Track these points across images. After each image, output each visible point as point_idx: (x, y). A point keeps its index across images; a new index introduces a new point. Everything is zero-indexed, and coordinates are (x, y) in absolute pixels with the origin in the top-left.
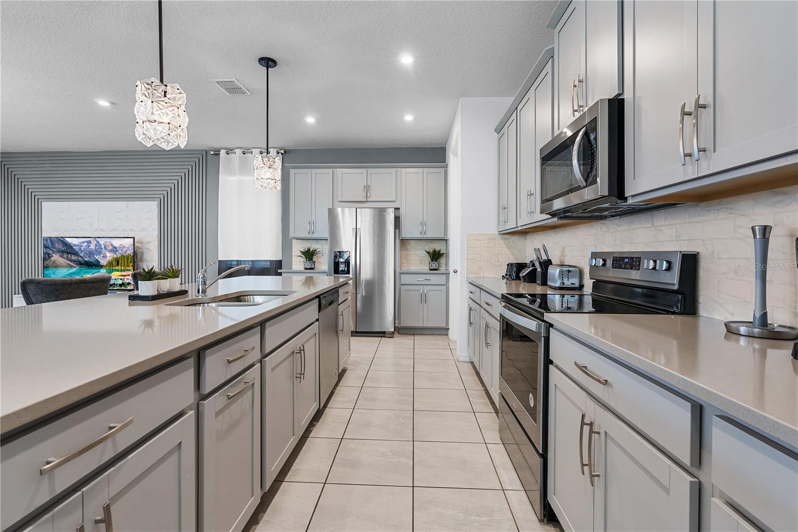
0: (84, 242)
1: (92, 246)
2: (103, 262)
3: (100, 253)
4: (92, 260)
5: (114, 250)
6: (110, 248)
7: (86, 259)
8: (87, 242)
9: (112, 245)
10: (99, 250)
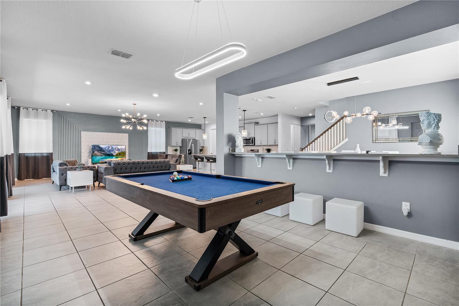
0: (107, 147)
1: (110, 148)
2: (114, 154)
3: (113, 151)
4: (110, 153)
5: (119, 150)
6: (117, 149)
7: (108, 153)
8: (108, 147)
9: (118, 148)
10: (113, 150)
